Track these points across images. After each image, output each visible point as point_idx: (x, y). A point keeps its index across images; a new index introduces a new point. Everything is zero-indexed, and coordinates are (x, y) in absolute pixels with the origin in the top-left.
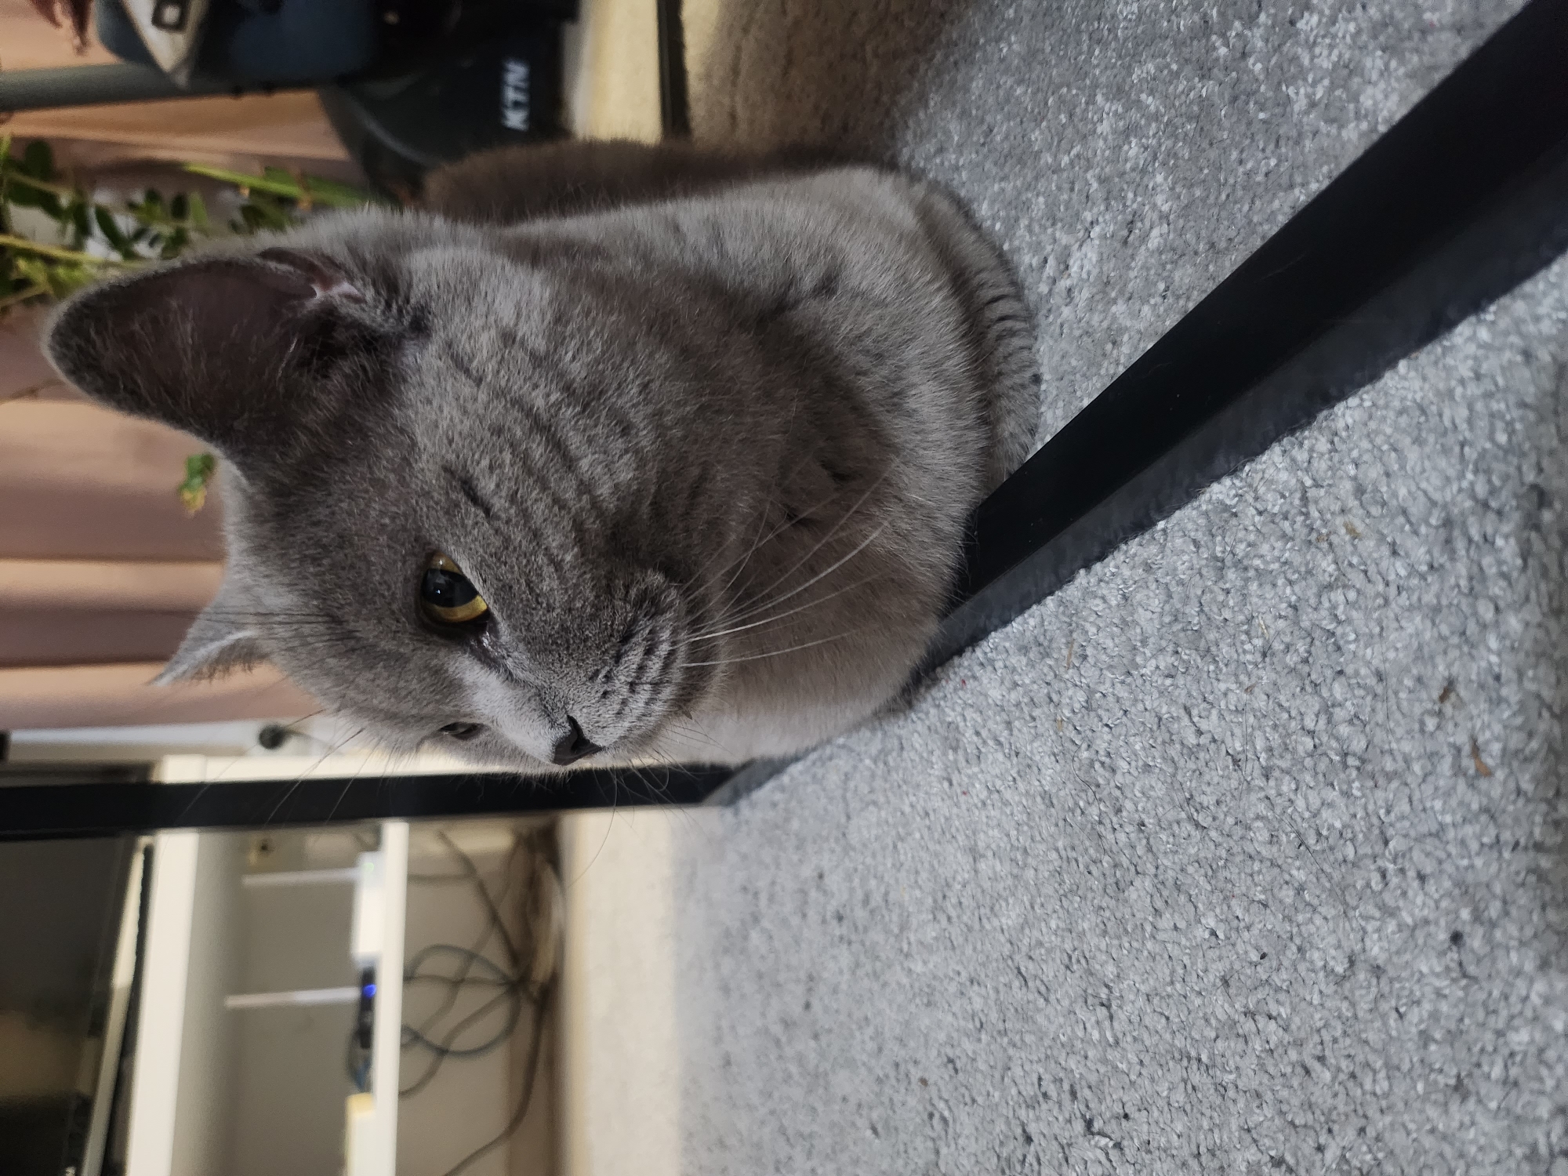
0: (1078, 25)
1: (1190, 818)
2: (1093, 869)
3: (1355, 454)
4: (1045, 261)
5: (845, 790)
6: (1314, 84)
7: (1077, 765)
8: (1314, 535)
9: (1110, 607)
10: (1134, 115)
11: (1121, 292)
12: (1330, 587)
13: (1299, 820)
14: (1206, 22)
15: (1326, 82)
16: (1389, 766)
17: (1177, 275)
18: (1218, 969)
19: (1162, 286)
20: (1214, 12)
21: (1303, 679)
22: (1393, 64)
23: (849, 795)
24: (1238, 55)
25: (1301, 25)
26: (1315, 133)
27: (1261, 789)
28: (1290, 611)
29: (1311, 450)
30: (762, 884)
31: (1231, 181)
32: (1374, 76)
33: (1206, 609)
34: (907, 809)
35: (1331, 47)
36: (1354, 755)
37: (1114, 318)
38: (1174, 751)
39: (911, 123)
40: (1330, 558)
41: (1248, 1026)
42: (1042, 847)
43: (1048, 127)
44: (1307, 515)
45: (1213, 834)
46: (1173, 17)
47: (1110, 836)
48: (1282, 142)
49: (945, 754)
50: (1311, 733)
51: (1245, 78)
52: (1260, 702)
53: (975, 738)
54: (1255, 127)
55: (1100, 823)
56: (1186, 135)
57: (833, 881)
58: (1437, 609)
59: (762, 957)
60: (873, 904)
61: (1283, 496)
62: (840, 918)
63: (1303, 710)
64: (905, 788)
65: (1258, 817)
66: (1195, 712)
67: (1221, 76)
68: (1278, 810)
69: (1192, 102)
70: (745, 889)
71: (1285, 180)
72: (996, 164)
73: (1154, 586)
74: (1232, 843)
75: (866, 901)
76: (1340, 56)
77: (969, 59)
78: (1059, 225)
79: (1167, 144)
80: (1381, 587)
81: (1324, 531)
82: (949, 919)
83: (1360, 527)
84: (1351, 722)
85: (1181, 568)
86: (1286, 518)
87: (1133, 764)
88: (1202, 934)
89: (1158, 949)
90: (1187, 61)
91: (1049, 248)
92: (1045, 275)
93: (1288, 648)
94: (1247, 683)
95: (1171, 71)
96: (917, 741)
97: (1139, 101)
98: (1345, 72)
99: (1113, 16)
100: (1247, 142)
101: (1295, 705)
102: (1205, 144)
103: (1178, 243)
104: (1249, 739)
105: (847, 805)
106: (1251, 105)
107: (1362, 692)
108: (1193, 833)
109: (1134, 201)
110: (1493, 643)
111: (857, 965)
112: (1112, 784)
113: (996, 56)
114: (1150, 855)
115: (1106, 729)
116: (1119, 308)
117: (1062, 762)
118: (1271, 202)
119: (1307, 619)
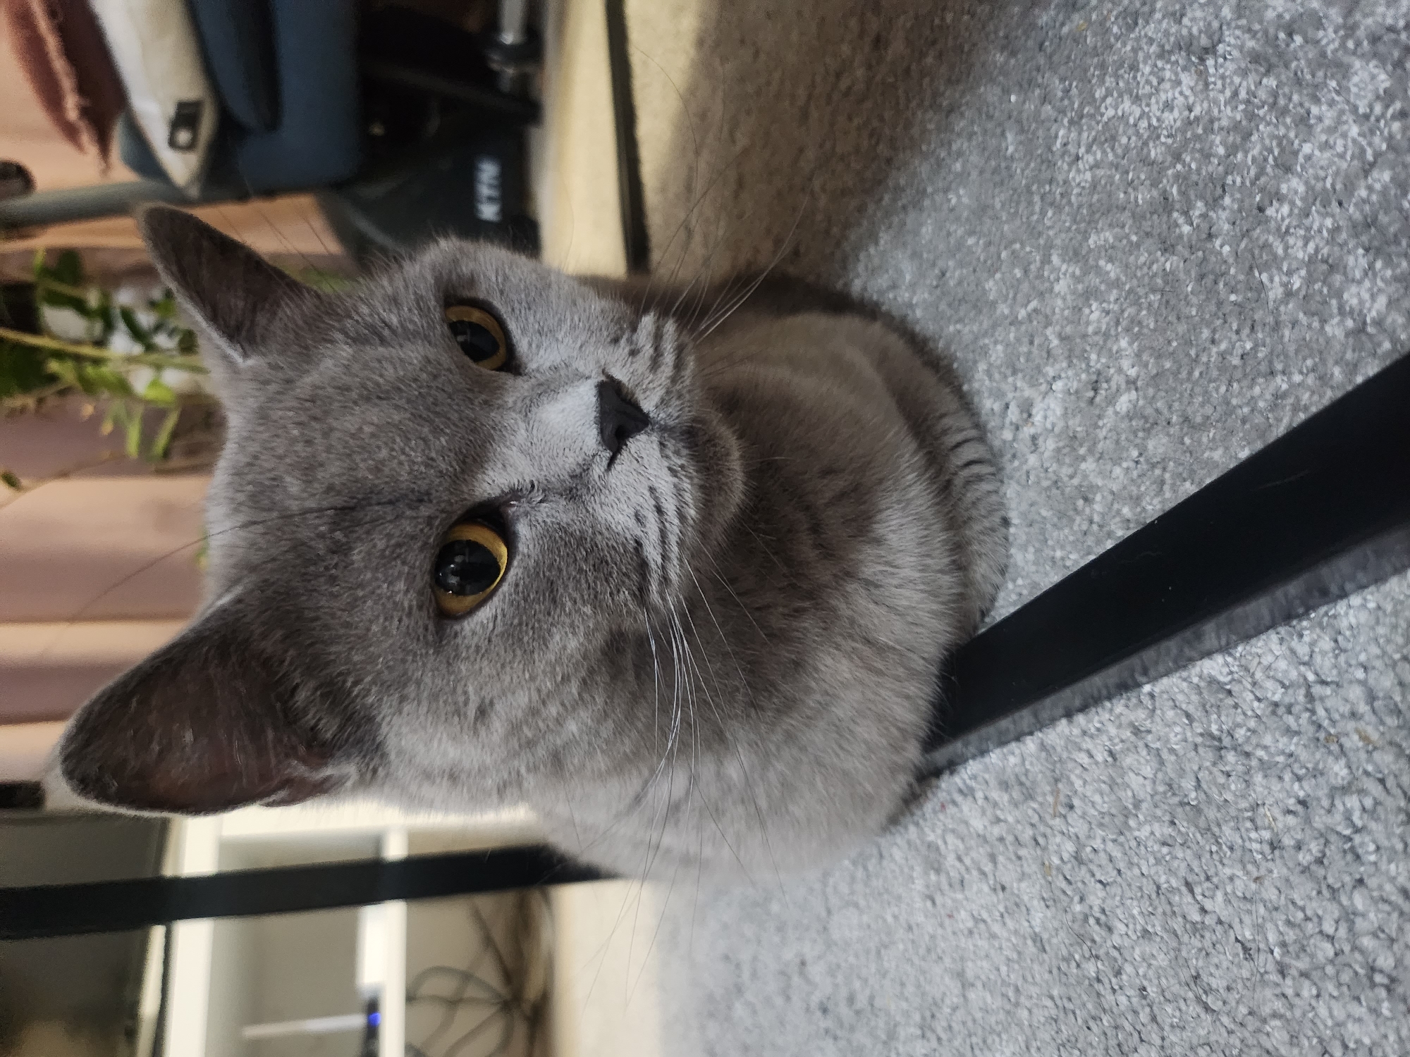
0: (1028, 187)
1: (1198, 999)
2: (1092, 1024)
3: (1363, 657)
4: (1007, 406)
5: (825, 885)
6: (1290, 273)
7: (1069, 917)
8: (1322, 735)
9: (1097, 763)
10: (1094, 280)
11: (1091, 451)
12: (1345, 790)
13: (1322, 1027)
14: (1166, 199)
15: (1303, 272)
17: (1151, 444)
19: (1135, 453)
20: (1175, 190)
21: (1319, 883)
22: (1379, 264)
23: (829, 890)
24: (1204, 236)
25: (1270, 212)
26: (1295, 323)
27: (1277, 985)
28: (1299, 808)
29: (1312, 644)
30: (745, 956)
31: (1204, 359)
32: (1358, 275)
33: (1204, 786)
34: (890, 919)
35: (1306, 241)
36: (1381, 971)
37: (1085, 477)
38: (1177, 924)
39: (862, 256)
40: (1343, 762)
42: (1034, 991)
43: (1002, 279)
44: (1313, 712)
45: (1225, 1020)
46: (1130, 190)
47: (1110, 997)
48: (1258, 328)
49: (926, 873)
50: (1331, 939)
51: (1213, 259)
52: (1271, 894)
53: (958, 864)
54: (1227, 309)
55: (1099, 980)
56: (1150, 305)
57: (816, 971)
59: (746, 1029)
60: (858, 1005)
61: (1283, 686)
62: (825, 1011)
63: (1320, 912)
64: (886, 897)
65: (1275, 1015)
66: (1198, 890)
67: (1186, 254)
68: (1298, 1013)
69: (1155, 275)
70: (727, 958)
71: (1263, 367)
72: (950, 305)
73: (1144, 752)
74: (1247, 1035)
75: (851, 1000)
76: (1317, 250)
77: (917, 205)
78: (1020, 375)
79: (1130, 311)
81: (1332, 731)
82: (939, 1039)
83: (1375, 736)
84: (1375, 935)
85: (1173, 739)
86: (1290, 712)
87: (1131, 926)
90: (1148, 234)
91: (1010, 395)
92: (1007, 421)
93: (1299, 847)
94: (1255, 874)
95: (1131, 243)
96: (898, 854)
97: (1097, 266)
98: (1325, 267)
99: (1065, 182)
100: (1219, 322)
101: (1313, 907)
102: (1172, 318)
103: (1149, 411)
104: (1259, 928)
105: (827, 899)
106: (1221, 285)
107: (1387, 908)
108: (1203, 1015)
109: (1098, 361)
112: (1109, 944)
113: (945, 207)
114: (1155, 1026)
115: (1099, 886)
116: (1089, 466)
117: (1053, 909)
118: (1251, 387)
119: (1320, 820)
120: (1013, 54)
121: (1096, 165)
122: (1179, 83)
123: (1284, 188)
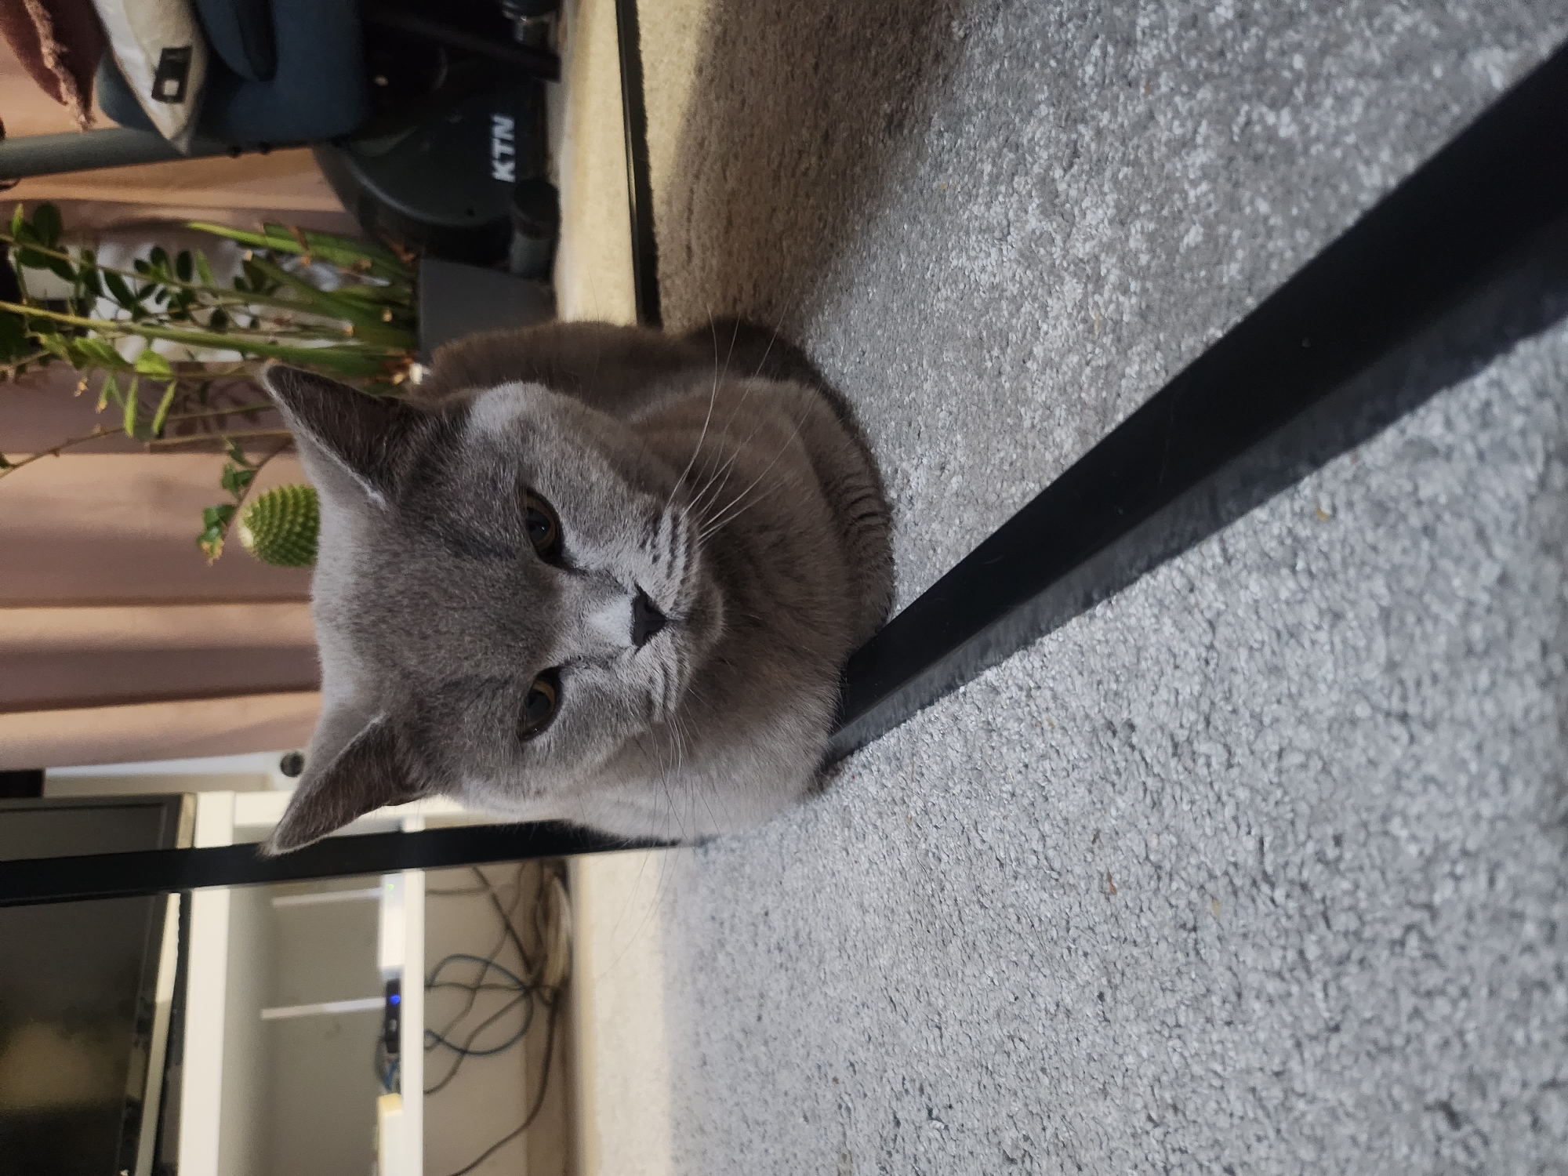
2: (930, 929)
4: (895, 472)
5: (781, 847)
6: (1034, 412)
7: (919, 853)
8: (1033, 722)
9: (935, 742)
10: (944, 386)
12: (1043, 757)
14: (980, 338)
16: (1072, 881)
18: (994, 1005)
20: (985, 334)
23: (783, 851)
24: (997, 371)
27: (1013, 886)
28: (1023, 770)
29: (1033, 662)
34: (821, 869)
40: (1042, 739)
41: (1009, 1046)
42: (901, 910)
43: (896, 369)
44: (1031, 707)
45: (991, 913)
46: (964, 325)
47: (938, 906)
48: (1018, 445)
49: (843, 830)
50: (1035, 853)
51: (1001, 389)
52: (1011, 827)
53: (861, 822)
54: (1006, 427)
55: (933, 896)
56: (972, 413)
57: (775, 918)
58: (1092, 783)
59: (728, 976)
60: (801, 940)
61: (1021, 690)
62: (780, 950)
63: (1031, 836)
64: (819, 852)
65: (1012, 905)
66: (980, 827)
67: (989, 381)
69: (974, 393)
72: (866, 380)
73: (956, 734)
74: (1000, 920)
75: (796, 937)
76: (1046, 399)
78: (903, 449)
79: (962, 415)
80: (1065, 764)
81: (1038, 719)
82: (849, 957)
83: (1055, 723)
84: (1053, 848)
85: (971, 725)
86: (1020, 707)
87: (950, 857)
88: (986, 981)
89: (965, 989)
90: (971, 361)
91: (898, 463)
92: (895, 483)
93: (1023, 795)
94: (1005, 814)
95: (963, 364)
96: (826, 817)
97: (946, 376)
98: (1048, 412)
99: (931, 306)
100: (1001, 436)
101: (1028, 833)
104: (1007, 851)
105: (782, 859)
107: (1058, 830)
108: (981, 911)
109: (946, 448)
110: (1114, 812)
111: (792, 988)
112: (939, 870)
113: (866, 298)
114: (960, 923)
115: (934, 829)
117: (911, 848)
119: (1032, 776)
120: (906, 190)
121: (947, 299)
122: (989, 255)
123: (1035, 350)
